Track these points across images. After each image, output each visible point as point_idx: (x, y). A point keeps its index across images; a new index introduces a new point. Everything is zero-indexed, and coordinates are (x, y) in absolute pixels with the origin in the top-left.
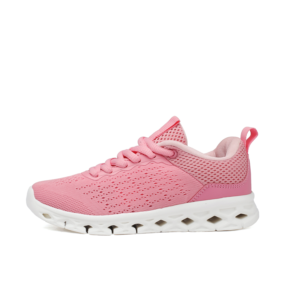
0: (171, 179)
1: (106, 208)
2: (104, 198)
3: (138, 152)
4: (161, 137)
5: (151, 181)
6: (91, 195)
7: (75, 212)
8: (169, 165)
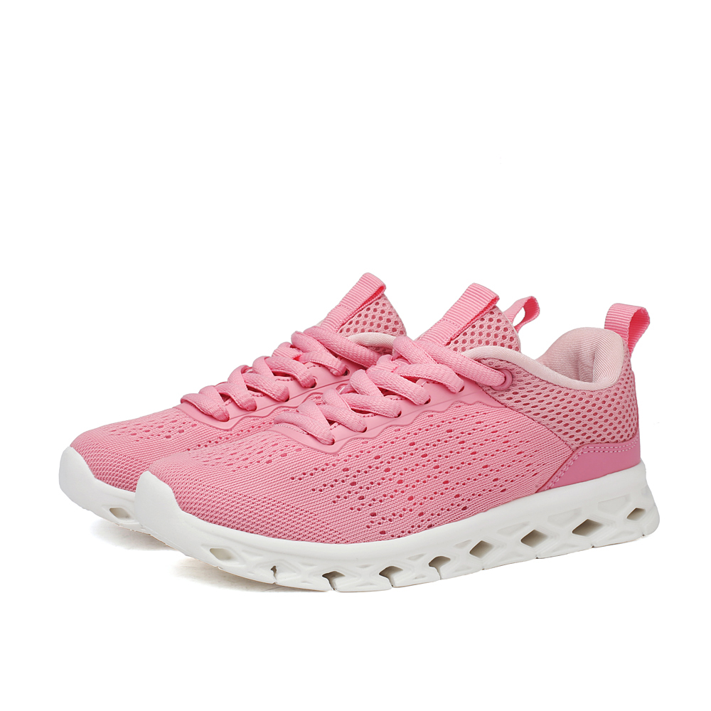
0: (507, 442)
1: (372, 522)
2: (362, 498)
3: (419, 378)
4: (461, 338)
5: (463, 448)
6: (331, 493)
7: (298, 539)
8: (494, 407)
